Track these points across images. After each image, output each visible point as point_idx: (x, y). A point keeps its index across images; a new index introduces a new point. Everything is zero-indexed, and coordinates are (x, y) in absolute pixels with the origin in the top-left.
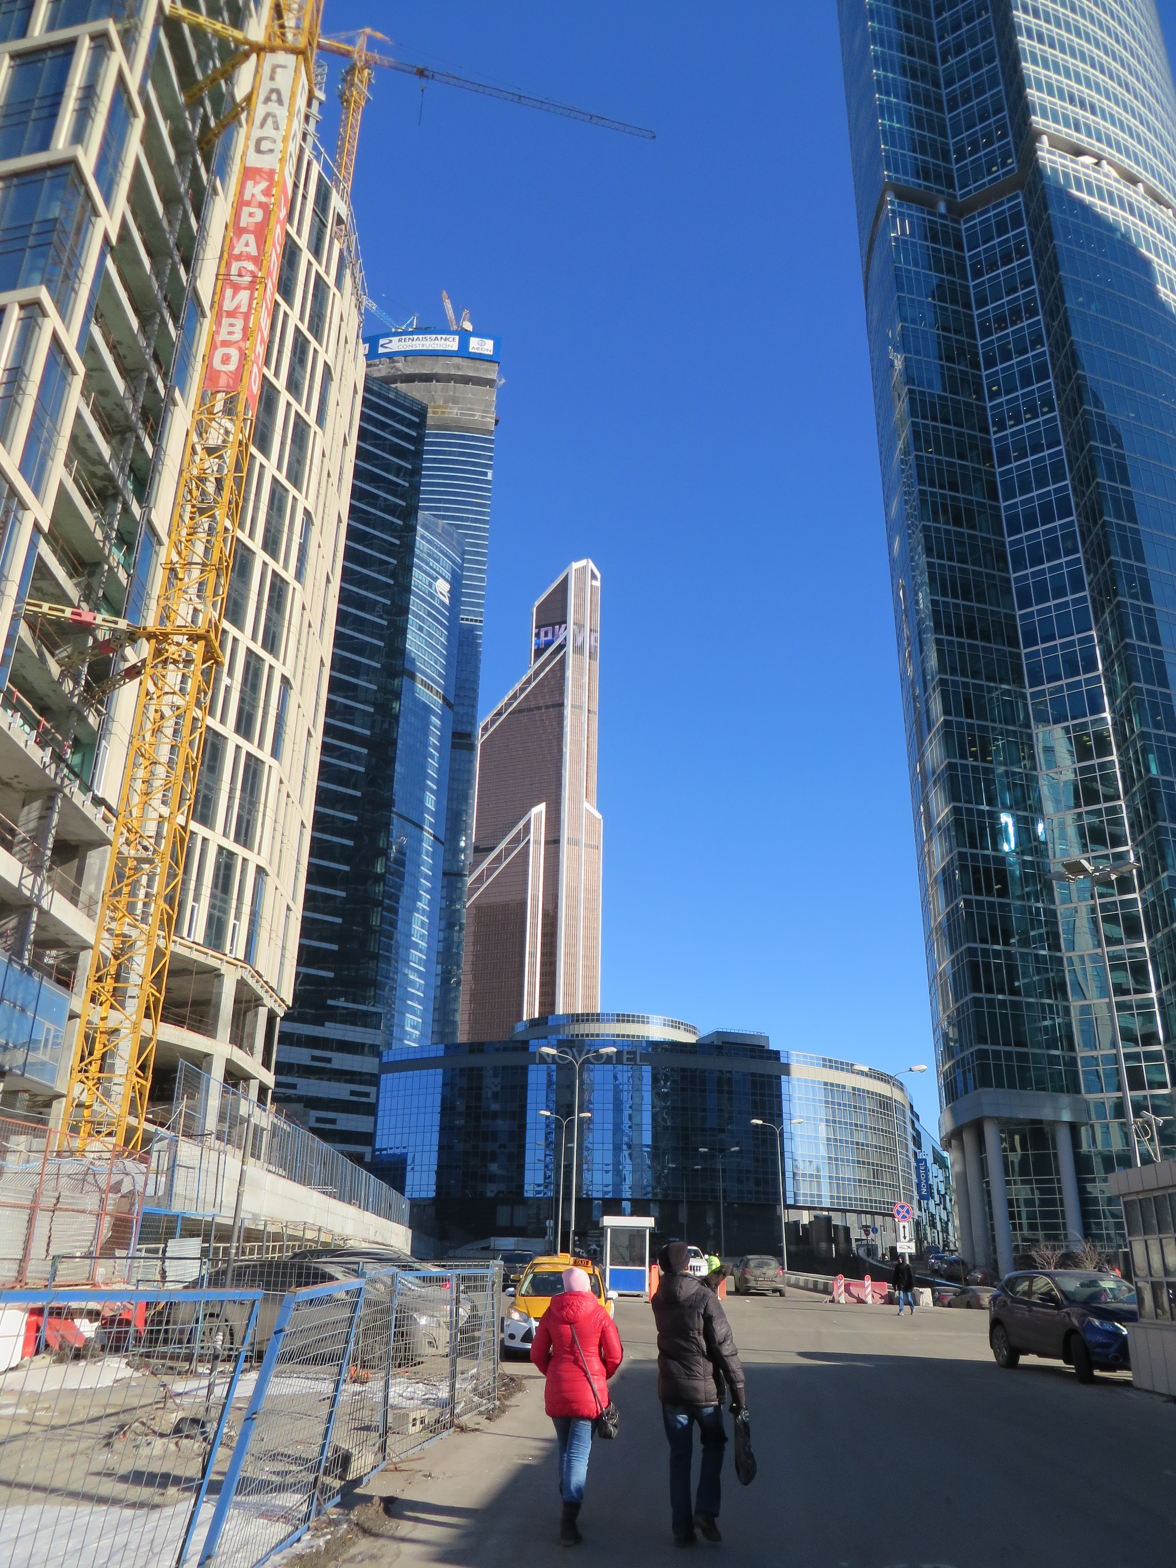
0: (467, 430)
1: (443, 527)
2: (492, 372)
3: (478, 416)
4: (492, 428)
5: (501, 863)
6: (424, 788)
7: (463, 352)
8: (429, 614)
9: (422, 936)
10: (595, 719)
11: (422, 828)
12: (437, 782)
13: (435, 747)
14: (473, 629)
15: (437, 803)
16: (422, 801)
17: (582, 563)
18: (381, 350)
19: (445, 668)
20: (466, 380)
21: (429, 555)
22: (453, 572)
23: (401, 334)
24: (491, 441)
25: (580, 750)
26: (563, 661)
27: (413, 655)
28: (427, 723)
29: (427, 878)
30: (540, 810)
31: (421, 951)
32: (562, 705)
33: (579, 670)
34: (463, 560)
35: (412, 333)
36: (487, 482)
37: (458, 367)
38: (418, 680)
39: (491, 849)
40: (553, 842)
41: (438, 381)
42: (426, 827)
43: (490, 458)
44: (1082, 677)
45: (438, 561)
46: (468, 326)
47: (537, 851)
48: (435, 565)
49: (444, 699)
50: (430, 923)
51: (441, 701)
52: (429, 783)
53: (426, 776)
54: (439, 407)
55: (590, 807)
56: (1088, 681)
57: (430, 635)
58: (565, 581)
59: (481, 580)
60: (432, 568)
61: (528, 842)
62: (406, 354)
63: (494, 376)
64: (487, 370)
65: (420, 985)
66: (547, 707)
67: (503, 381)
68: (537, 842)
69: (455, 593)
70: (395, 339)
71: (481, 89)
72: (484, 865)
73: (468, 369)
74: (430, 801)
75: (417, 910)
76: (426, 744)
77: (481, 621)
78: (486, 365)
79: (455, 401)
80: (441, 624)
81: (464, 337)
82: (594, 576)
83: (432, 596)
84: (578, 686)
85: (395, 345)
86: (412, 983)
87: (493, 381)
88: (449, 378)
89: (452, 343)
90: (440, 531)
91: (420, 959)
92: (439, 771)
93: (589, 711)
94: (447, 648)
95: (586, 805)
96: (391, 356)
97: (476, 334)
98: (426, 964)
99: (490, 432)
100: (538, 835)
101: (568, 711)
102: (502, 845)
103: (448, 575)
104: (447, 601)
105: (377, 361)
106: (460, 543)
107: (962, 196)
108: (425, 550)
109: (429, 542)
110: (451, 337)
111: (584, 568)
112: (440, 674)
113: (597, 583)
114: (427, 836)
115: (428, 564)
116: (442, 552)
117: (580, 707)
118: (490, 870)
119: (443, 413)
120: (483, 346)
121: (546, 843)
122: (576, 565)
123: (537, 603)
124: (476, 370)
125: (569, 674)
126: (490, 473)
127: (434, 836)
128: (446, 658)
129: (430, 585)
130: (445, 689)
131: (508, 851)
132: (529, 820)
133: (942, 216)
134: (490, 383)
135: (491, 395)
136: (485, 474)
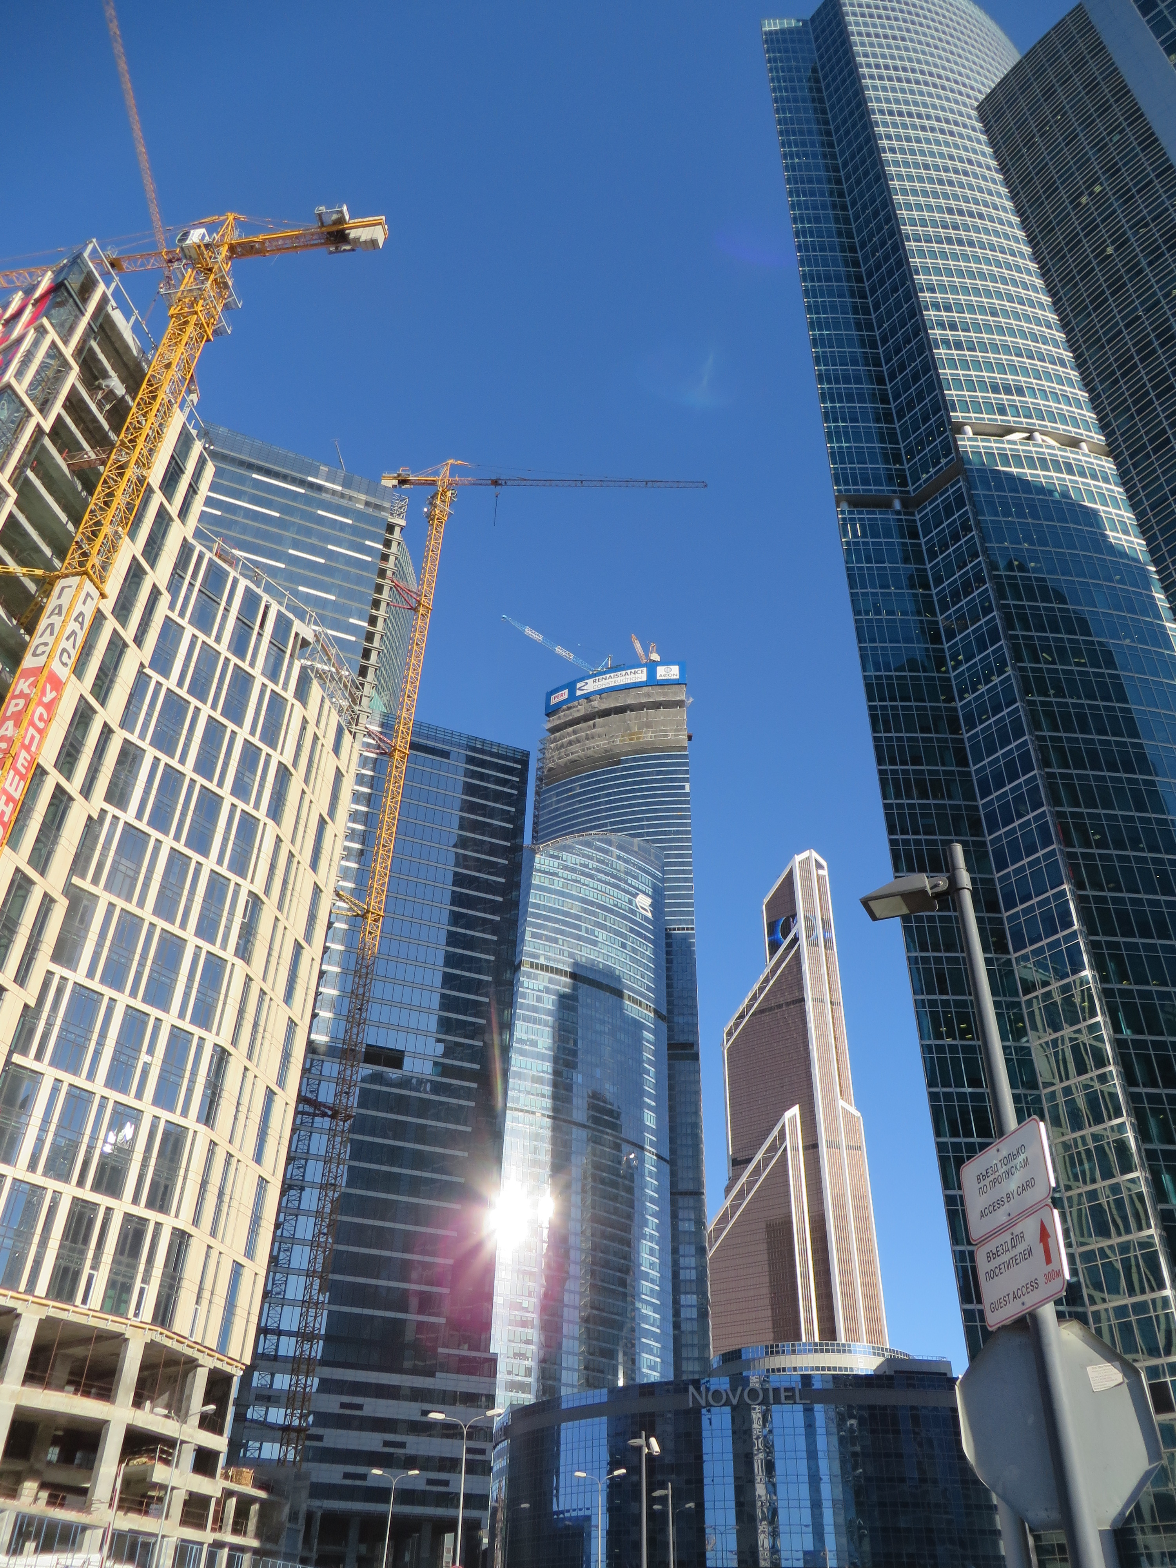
0: (662, 750)
1: (639, 845)
2: (681, 694)
3: (671, 735)
4: (686, 743)
5: (760, 1175)
6: (641, 1106)
7: (652, 682)
8: (632, 930)
9: (652, 1264)
10: (841, 1012)
11: (642, 1148)
12: (656, 1098)
13: (650, 1062)
14: (686, 938)
15: (658, 1120)
16: (641, 1120)
17: (806, 854)
18: (579, 693)
19: (655, 981)
20: (657, 705)
21: (626, 873)
22: (654, 887)
23: (594, 675)
24: (686, 757)
25: (827, 1045)
26: (798, 957)
27: (617, 973)
28: (639, 1039)
29: (652, 1200)
30: (794, 1112)
31: (652, 1281)
32: (802, 1000)
33: (815, 959)
34: (664, 872)
35: (605, 673)
36: (687, 795)
37: (648, 695)
38: (626, 997)
39: (749, 1161)
40: (812, 1147)
41: (631, 711)
42: (648, 1147)
43: (687, 772)
44: (1060, 935)
45: (635, 877)
46: (655, 657)
47: (796, 1159)
48: (634, 882)
49: (656, 1012)
50: (661, 1250)
51: (652, 1015)
52: (647, 1100)
53: (642, 1093)
54: (634, 734)
55: (847, 1106)
56: (1067, 939)
57: (635, 951)
58: (790, 875)
59: (689, 888)
60: (631, 885)
61: (785, 1149)
62: (600, 692)
63: (683, 698)
64: (675, 694)
65: (655, 1319)
66: (788, 1004)
67: (691, 700)
68: (795, 1149)
69: (657, 906)
70: (590, 681)
71: (548, 483)
72: (744, 1179)
73: (657, 695)
74: (650, 1119)
75: (644, 1237)
76: (640, 1061)
77: (692, 929)
78: (674, 689)
79: (648, 725)
80: (645, 938)
81: (652, 667)
82: (819, 866)
83: (633, 912)
84: (817, 979)
85: (591, 686)
86: (646, 1318)
87: (683, 701)
88: (641, 707)
89: (641, 675)
90: (636, 849)
91: (652, 1290)
92: (657, 1086)
93: (832, 1003)
94: (654, 961)
95: (841, 1103)
96: (588, 697)
97: (663, 663)
98: (659, 1295)
99: (684, 748)
100: (795, 1140)
101: (809, 1005)
102: (759, 1156)
103: (650, 891)
104: (649, 915)
105: (576, 703)
106: (657, 857)
107: (914, 490)
108: (622, 869)
109: (626, 861)
110: (639, 670)
111: (808, 859)
112: (648, 988)
113: (824, 872)
114: (650, 1157)
115: (626, 882)
116: (640, 868)
117: (822, 1001)
118: (750, 1184)
119: (638, 738)
120: (672, 672)
121: (805, 1148)
122: (798, 858)
123: (766, 901)
124: (665, 694)
125: (806, 967)
126: (687, 785)
127: (657, 1155)
128: (655, 972)
129: (630, 902)
130: (656, 1002)
131: (766, 1160)
132: (784, 1126)
133: (898, 513)
134: (680, 704)
135: (682, 715)
136: (683, 787)
